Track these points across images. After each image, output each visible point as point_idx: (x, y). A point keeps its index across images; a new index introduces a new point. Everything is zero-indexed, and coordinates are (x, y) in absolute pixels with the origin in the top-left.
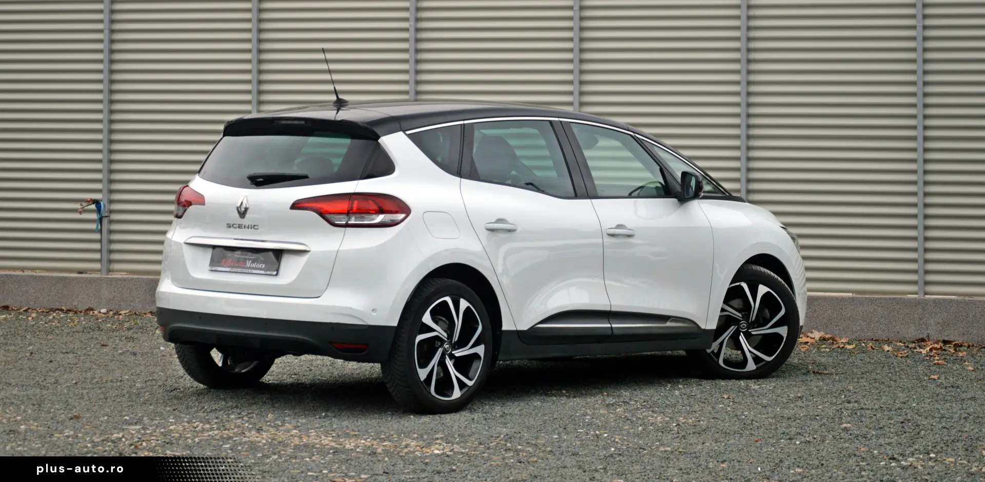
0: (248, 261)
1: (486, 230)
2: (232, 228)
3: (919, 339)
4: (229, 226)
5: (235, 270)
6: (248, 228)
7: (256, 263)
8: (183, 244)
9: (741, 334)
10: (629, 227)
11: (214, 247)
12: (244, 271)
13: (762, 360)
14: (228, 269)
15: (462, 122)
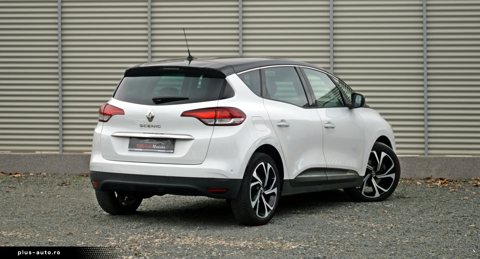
0: (154, 145)
1: (277, 126)
2: (143, 127)
3: (427, 178)
4: (141, 126)
5: (146, 150)
6: (154, 127)
7: (159, 146)
8: (111, 137)
9: (373, 178)
10: (333, 123)
11: (131, 138)
12: (151, 150)
13: (382, 191)
14: (141, 150)
15: (259, 68)
